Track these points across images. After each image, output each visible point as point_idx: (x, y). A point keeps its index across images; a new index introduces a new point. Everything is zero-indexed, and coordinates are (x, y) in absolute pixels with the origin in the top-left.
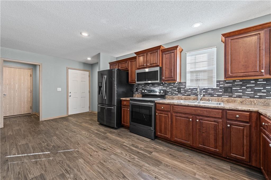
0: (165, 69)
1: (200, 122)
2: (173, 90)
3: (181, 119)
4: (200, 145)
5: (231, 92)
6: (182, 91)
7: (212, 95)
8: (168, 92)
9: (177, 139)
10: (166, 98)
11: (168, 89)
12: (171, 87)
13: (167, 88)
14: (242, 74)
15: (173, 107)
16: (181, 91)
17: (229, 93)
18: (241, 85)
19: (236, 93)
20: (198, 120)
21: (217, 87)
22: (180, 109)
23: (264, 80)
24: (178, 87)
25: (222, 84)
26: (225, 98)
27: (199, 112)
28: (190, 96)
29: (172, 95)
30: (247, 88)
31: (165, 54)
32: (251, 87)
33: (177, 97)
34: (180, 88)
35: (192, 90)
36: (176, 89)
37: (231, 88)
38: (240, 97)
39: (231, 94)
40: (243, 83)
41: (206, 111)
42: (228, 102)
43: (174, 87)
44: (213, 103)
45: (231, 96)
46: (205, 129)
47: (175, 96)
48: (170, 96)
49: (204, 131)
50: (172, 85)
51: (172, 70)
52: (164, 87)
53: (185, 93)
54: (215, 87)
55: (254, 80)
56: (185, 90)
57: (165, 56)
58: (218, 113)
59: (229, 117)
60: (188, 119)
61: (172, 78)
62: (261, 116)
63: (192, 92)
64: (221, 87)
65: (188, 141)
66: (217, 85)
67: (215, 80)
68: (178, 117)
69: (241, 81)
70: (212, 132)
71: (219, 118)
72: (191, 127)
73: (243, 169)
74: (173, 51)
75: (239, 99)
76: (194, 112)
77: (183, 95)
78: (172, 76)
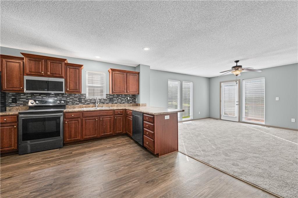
0: (69, 82)
1: (102, 120)
2: (74, 100)
3: (89, 121)
4: (102, 134)
5: (113, 101)
6: (83, 101)
7: (103, 103)
8: (68, 102)
9: (86, 137)
10: (66, 108)
11: (68, 100)
12: (72, 98)
13: (67, 98)
14: (118, 92)
15: (83, 113)
16: (81, 101)
17: (112, 101)
18: (117, 97)
19: (115, 101)
20: (101, 119)
21: (106, 98)
22: (89, 114)
23: (125, 95)
24: (78, 97)
25: (108, 96)
26: (110, 104)
27: (102, 114)
28: (89, 104)
29: (73, 104)
30: (119, 98)
31: (69, 68)
32: (120, 98)
33: (79, 106)
34: (81, 99)
35: (91, 100)
36: (77, 99)
37: (112, 98)
38: (116, 103)
39: (113, 102)
40: (118, 96)
41: (106, 112)
42: (112, 106)
43: (74, 97)
44: (105, 107)
45: (112, 103)
46: (105, 123)
47: (76, 105)
48: (72, 106)
49: (104, 125)
50: (73, 96)
51: (77, 83)
52: (64, 98)
53: (85, 102)
54: (105, 98)
55: (121, 95)
56: (85, 100)
57: (69, 69)
58: (111, 112)
59: (116, 113)
60: (94, 120)
61: (77, 90)
62: (127, 110)
63: (90, 102)
64: (108, 98)
65: (95, 135)
66: (106, 97)
67: (105, 93)
68: (87, 121)
69: (117, 95)
70: (108, 124)
71: (112, 115)
72: (97, 125)
73: (120, 137)
74: (78, 68)
75: (116, 104)
76: (98, 114)
77: (83, 104)
78: (77, 88)
